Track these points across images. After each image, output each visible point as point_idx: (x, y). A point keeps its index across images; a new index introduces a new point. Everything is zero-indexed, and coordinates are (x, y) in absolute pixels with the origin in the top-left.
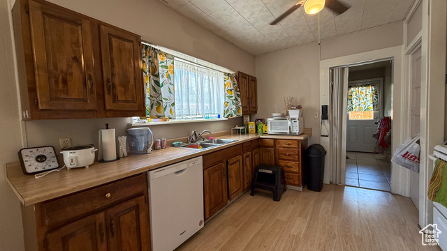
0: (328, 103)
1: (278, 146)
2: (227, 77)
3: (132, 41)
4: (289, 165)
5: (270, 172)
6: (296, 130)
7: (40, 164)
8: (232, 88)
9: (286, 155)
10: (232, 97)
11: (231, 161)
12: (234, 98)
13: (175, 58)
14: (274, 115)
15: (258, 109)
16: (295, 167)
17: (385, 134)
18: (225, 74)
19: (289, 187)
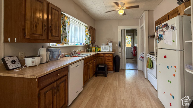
0: (120, 41)
1: (105, 56)
2: (86, 28)
3: (59, 11)
4: (109, 63)
5: (103, 66)
6: (111, 50)
7: (14, 65)
8: (88, 32)
9: (108, 59)
10: (88, 36)
11: (90, 62)
12: (88, 37)
13: (70, 19)
14: (103, 44)
15: (96, 41)
16: (111, 64)
17: (135, 52)
18: (86, 26)
19: (109, 72)
